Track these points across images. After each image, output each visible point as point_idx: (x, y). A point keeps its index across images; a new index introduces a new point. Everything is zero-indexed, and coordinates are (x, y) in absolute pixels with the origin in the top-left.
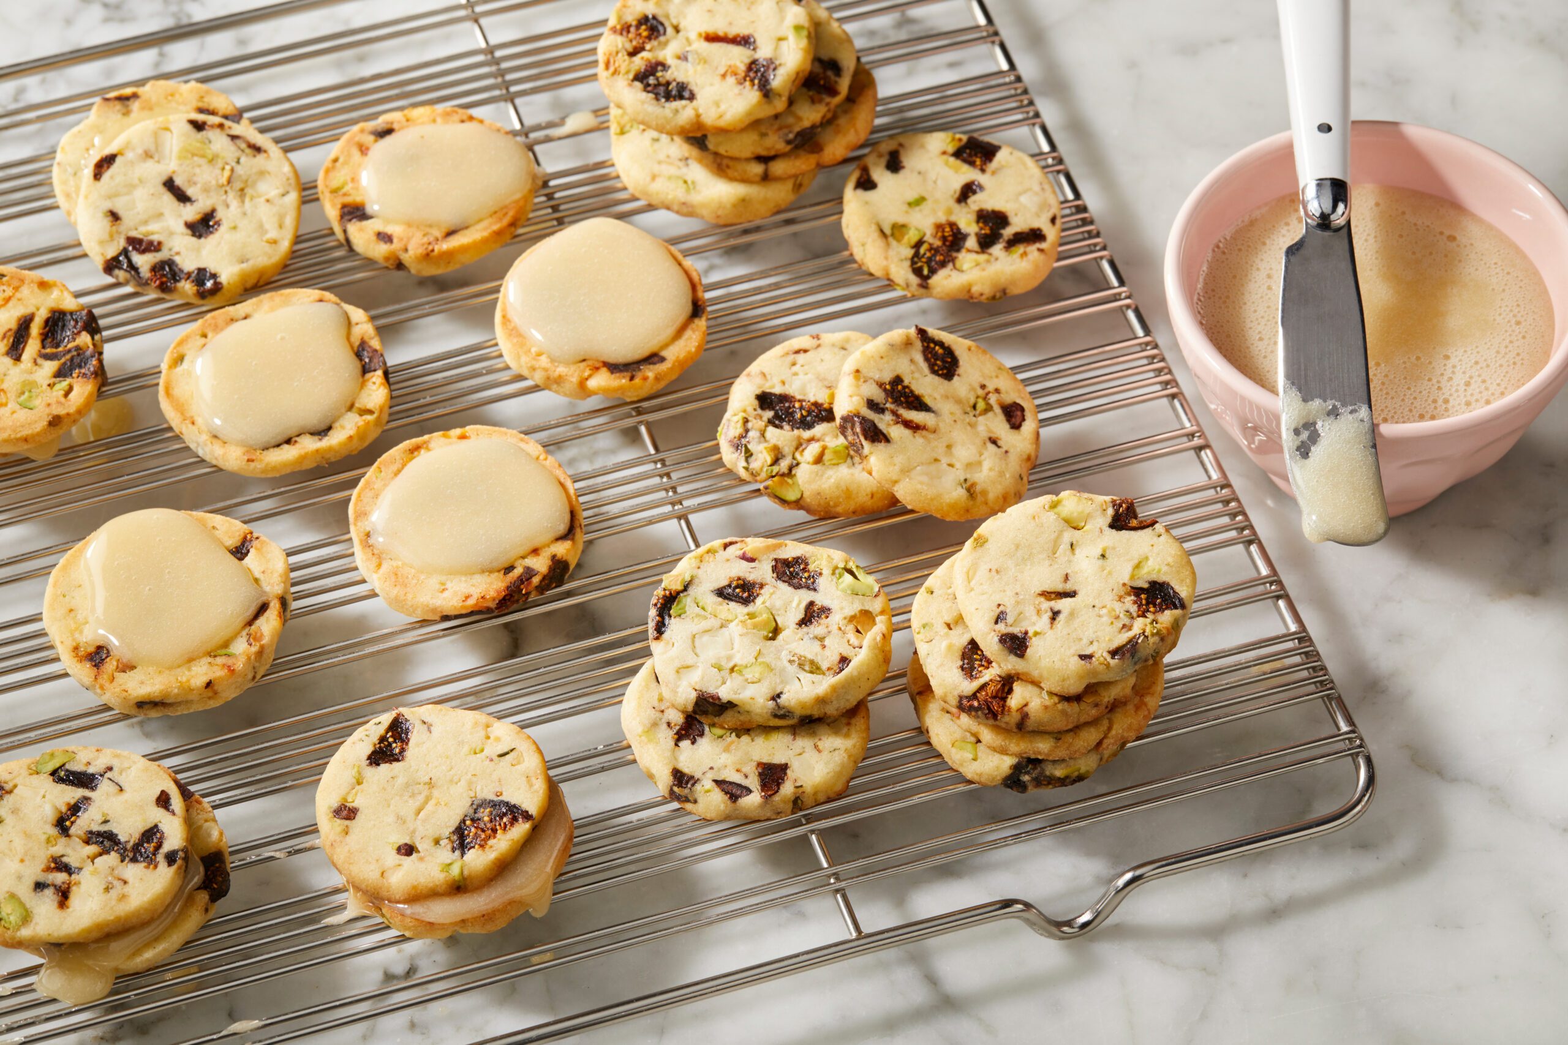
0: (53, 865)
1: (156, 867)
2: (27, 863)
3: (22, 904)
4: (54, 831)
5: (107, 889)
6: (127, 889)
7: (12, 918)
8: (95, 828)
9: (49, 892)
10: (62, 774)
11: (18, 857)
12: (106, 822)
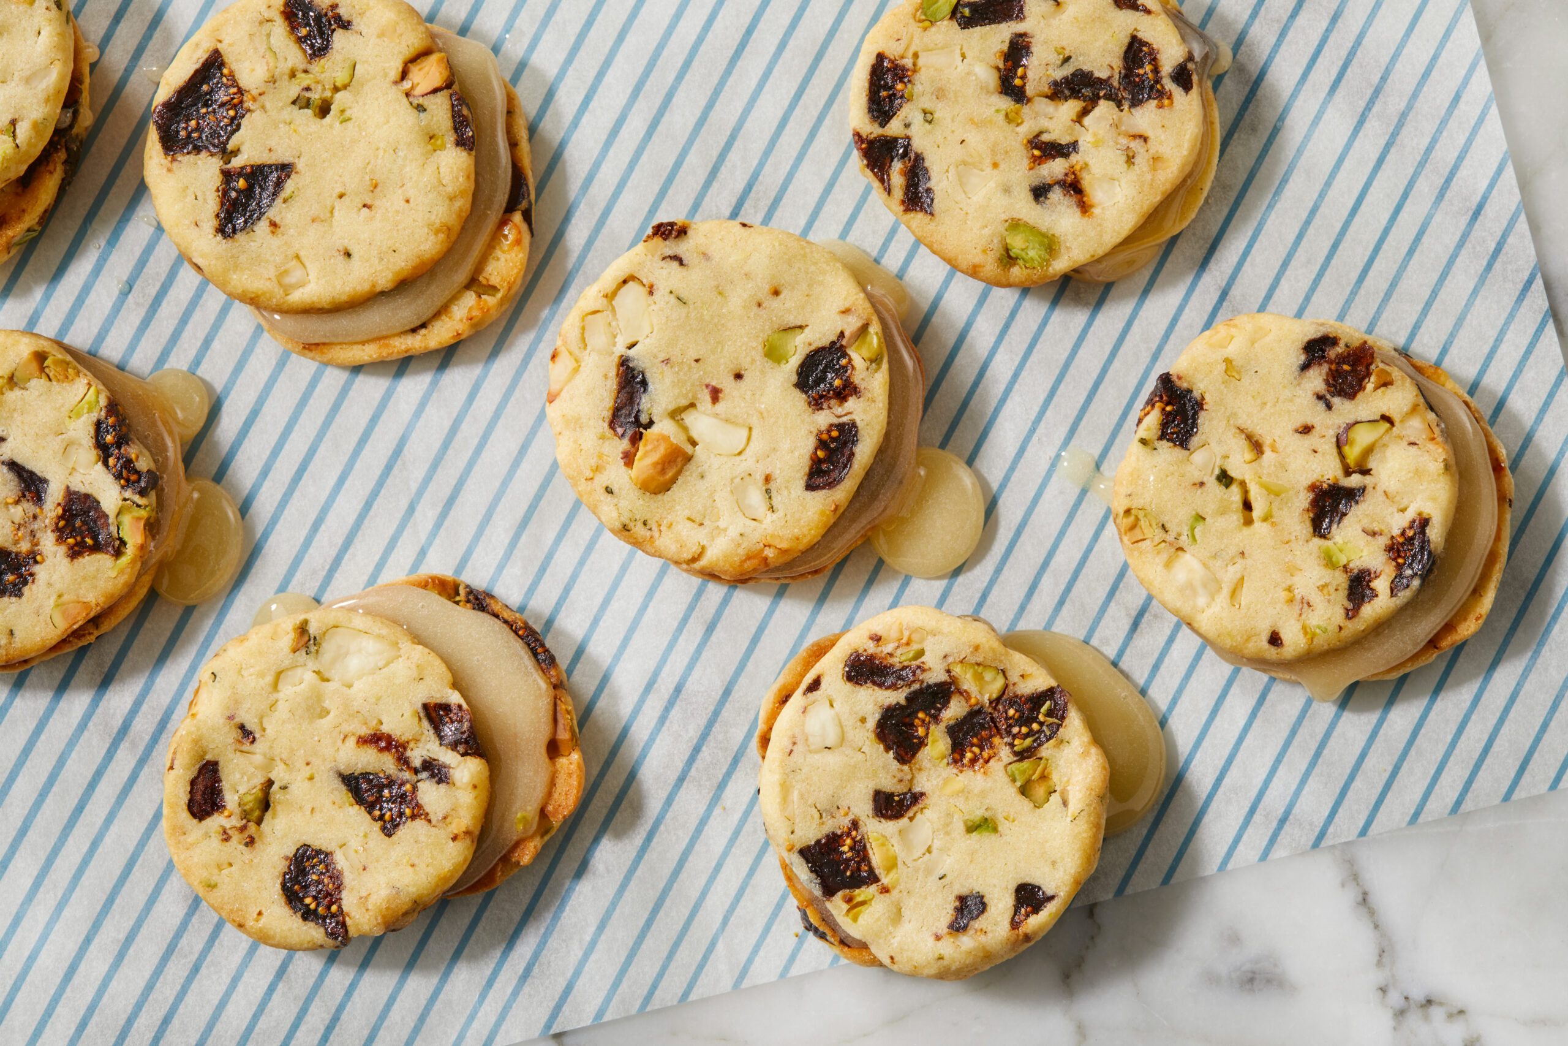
0: (1037, 153)
1: (1170, 97)
2: (1002, 167)
3: (1033, 230)
4: (1006, 103)
5: (1130, 160)
6: (1154, 146)
7: (1032, 253)
8: (1059, 74)
9: (1056, 195)
10: (967, 12)
11: (988, 161)
12: (1067, 59)
